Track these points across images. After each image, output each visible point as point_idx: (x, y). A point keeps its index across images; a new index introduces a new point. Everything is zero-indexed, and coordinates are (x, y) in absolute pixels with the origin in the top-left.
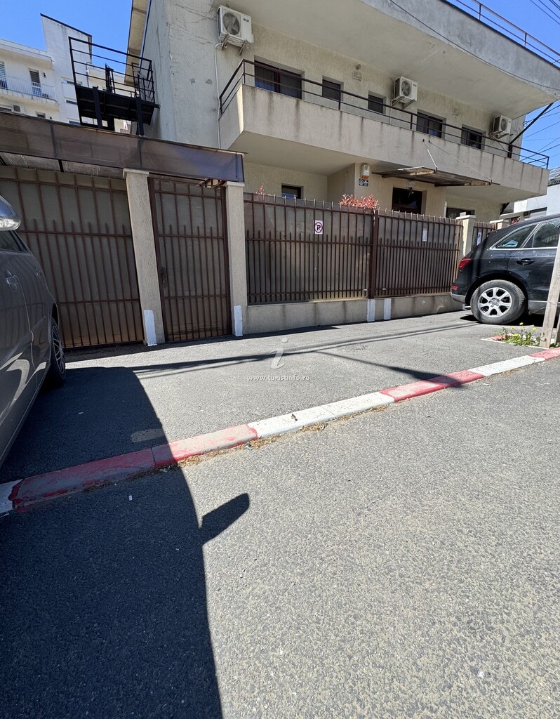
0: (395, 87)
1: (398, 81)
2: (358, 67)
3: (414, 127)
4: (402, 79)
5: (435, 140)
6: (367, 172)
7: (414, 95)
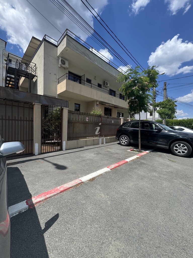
0: (104, 83)
1: (105, 82)
2: (95, 77)
3: (109, 93)
4: (106, 81)
5: (114, 97)
6: (98, 103)
7: (108, 85)
